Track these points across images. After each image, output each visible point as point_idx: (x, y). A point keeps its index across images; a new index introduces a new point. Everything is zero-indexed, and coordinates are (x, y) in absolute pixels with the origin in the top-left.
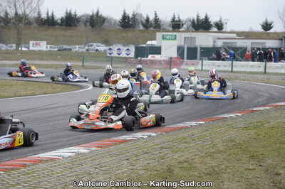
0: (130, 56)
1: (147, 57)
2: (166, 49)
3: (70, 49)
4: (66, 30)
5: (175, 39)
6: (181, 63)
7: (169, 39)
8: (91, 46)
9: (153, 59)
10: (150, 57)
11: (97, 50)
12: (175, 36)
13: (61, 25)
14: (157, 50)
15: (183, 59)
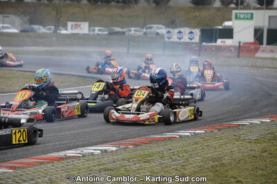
0: (193, 41)
1: (216, 42)
2: (239, 32)
3: (124, 33)
4: (123, 8)
5: (252, 18)
6: (256, 50)
7: (244, 19)
8: (151, 28)
9: (222, 44)
10: (219, 42)
11: (158, 33)
12: (252, 14)
13: (118, 2)
14: (228, 33)
15: (262, 44)
